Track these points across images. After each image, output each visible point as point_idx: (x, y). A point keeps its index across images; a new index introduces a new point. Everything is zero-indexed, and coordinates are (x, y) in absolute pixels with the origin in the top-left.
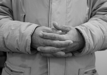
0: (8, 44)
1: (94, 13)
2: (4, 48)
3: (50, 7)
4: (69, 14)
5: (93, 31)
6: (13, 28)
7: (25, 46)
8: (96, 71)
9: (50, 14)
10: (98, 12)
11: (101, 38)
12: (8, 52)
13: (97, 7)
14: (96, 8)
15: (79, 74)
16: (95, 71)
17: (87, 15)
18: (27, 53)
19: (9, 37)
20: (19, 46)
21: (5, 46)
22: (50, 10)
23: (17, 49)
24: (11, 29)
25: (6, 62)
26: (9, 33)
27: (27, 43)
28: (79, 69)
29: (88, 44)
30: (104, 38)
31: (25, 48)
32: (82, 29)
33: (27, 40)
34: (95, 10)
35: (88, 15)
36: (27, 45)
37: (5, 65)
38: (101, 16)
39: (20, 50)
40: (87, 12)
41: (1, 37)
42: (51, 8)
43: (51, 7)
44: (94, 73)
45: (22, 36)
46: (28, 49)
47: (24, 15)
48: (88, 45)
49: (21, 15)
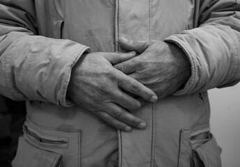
0: (20, 80)
1: (205, 14)
2: (13, 90)
3: (115, 5)
4: (155, 17)
5: (206, 42)
6: (34, 50)
7: (56, 87)
8: (211, 135)
9: (116, 20)
10: (213, 13)
11: (223, 57)
12: (32, 102)
13: (210, 3)
14: (208, 6)
15: (180, 140)
16: (209, 136)
17: (190, 20)
18: (58, 104)
19: (24, 66)
20: (42, 87)
21: (15, 86)
22: (117, 10)
23: (38, 92)
24: (30, 51)
25: (26, 124)
26: (26, 57)
27: (63, 81)
28: (181, 131)
29: (197, 68)
30: (229, 56)
31: (56, 90)
32: (182, 39)
33: (63, 74)
34: (207, 8)
35: (192, 20)
36: (60, 86)
37: (24, 131)
38: (221, 19)
39: (44, 96)
40: (189, 15)
41: (8, 65)
42: (117, 7)
43: (117, 4)
44: (208, 138)
45: (53, 65)
46: (62, 95)
47: (61, 22)
48: (197, 70)
49: (55, 23)
